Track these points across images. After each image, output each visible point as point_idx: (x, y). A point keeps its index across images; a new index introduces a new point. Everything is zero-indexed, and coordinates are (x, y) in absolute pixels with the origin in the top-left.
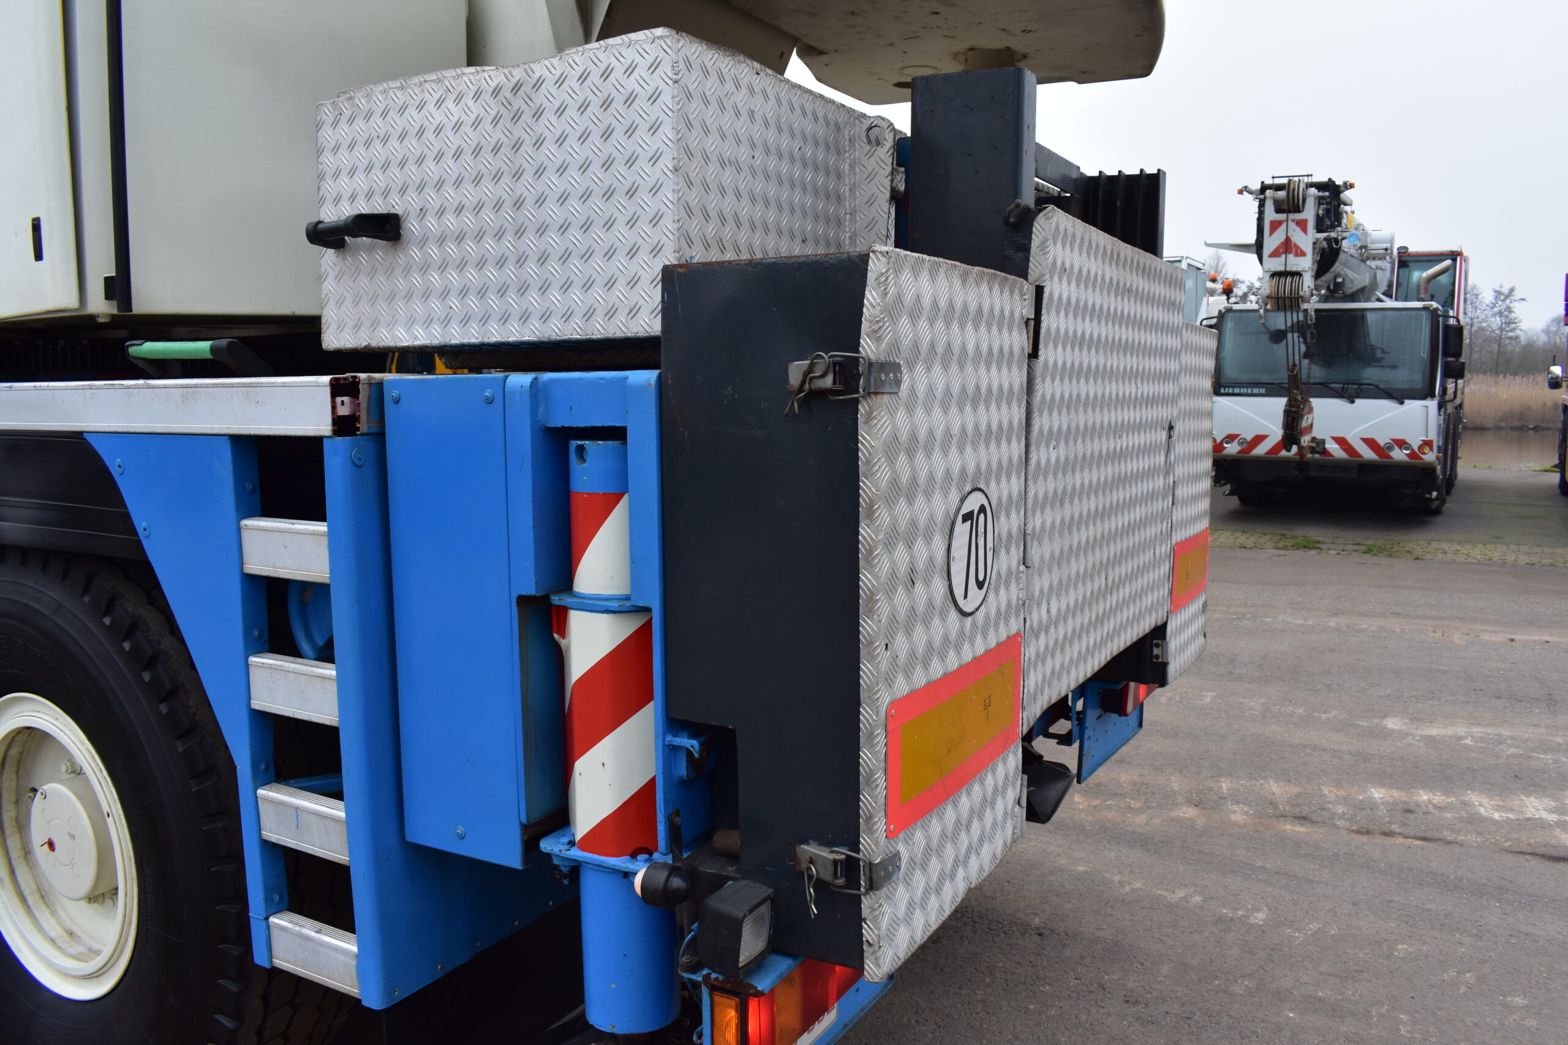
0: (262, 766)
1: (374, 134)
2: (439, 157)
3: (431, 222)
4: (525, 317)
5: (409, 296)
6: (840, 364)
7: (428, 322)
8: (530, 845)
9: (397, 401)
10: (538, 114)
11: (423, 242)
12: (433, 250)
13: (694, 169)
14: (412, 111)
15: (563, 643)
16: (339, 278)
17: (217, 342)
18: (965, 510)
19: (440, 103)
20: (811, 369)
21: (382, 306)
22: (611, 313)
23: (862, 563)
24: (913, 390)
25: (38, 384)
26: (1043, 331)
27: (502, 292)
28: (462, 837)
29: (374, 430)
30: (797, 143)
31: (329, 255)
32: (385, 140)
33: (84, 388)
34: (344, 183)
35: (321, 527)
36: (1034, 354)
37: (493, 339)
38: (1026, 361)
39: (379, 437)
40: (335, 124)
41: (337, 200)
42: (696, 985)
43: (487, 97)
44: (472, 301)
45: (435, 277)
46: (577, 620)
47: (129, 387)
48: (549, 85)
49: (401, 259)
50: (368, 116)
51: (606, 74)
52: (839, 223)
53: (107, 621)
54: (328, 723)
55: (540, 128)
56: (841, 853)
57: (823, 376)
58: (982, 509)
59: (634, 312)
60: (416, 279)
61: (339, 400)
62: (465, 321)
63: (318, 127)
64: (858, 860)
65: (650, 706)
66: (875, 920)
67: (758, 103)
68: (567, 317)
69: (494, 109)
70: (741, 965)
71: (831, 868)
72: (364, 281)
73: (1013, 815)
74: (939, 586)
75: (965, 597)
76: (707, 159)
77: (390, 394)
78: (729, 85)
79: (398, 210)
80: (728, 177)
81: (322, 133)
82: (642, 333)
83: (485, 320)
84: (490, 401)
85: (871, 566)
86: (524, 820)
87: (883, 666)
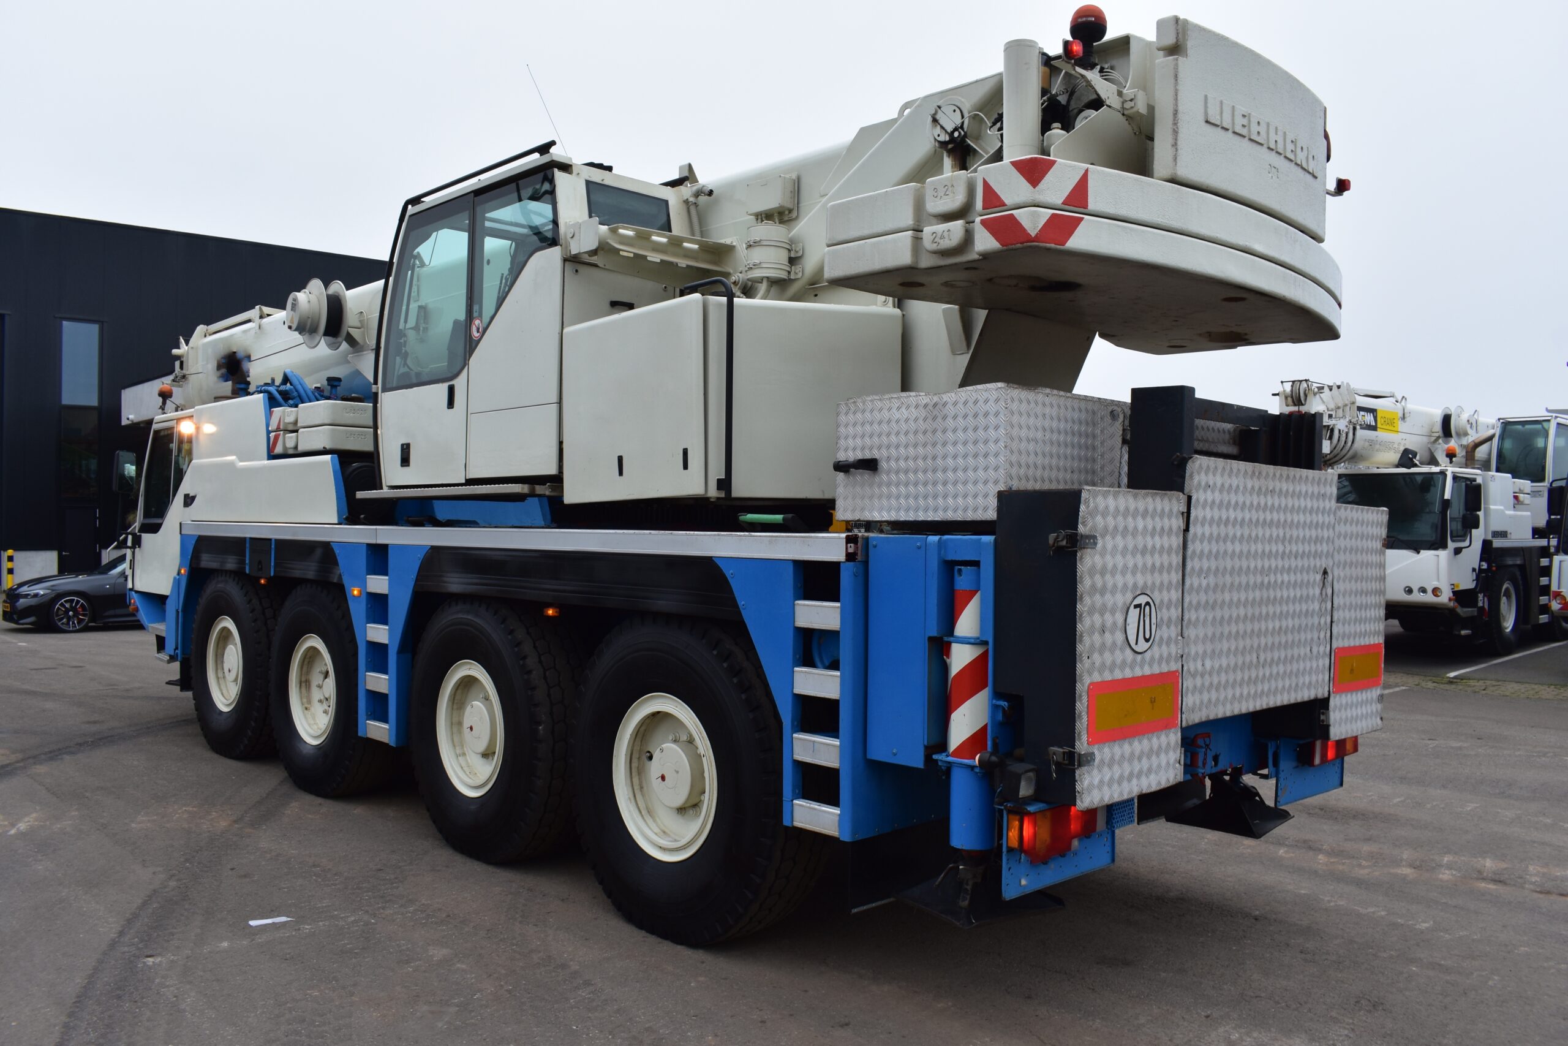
0: (796, 723)
1: (866, 420)
2: (898, 434)
3: (893, 464)
4: (936, 510)
5: (880, 497)
6: (1069, 535)
7: (889, 510)
8: (928, 758)
9: (875, 546)
10: (945, 418)
11: (888, 472)
12: (893, 477)
13: (1014, 445)
14: (885, 411)
15: (948, 661)
16: (845, 486)
17: (786, 515)
18: (1136, 602)
19: (899, 408)
20: (1057, 537)
21: (867, 501)
22: (975, 509)
23: (1077, 620)
24: (1104, 547)
25: (688, 532)
26: (1192, 518)
27: (925, 497)
28: (895, 754)
29: (864, 560)
30: (1069, 425)
31: (841, 475)
32: (871, 424)
33: (715, 535)
34: (850, 442)
35: (838, 604)
36: (1187, 530)
37: (920, 519)
38: (1182, 533)
39: (866, 563)
40: (847, 414)
41: (846, 450)
42: (1002, 810)
43: (921, 408)
44: (911, 501)
45: (894, 489)
46: (956, 648)
47: (740, 536)
48: (950, 406)
49: (877, 479)
50: (864, 411)
51: (976, 402)
52: (1094, 460)
53: (715, 652)
54: (834, 698)
55: (945, 411)
56: (1067, 749)
57: (1062, 540)
58: (1148, 604)
59: (985, 509)
60: (885, 489)
61: (849, 545)
62: (907, 510)
63: (838, 414)
64: (1075, 752)
65: (987, 689)
66: (1081, 781)
67: (1047, 410)
68: (955, 510)
69: (923, 413)
70: (1020, 797)
71: (1062, 756)
72: (858, 489)
73: (1175, 768)
74: (1119, 637)
75: (1137, 644)
76: (1020, 440)
77: (872, 543)
78: (1033, 405)
79: (877, 456)
80: (1031, 447)
81: (840, 417)
82: (989, 519)
83: (917, 510)
84: (919, 548)
85: (1081, 622)
86: (926, 743)
87: (1087, 665)
